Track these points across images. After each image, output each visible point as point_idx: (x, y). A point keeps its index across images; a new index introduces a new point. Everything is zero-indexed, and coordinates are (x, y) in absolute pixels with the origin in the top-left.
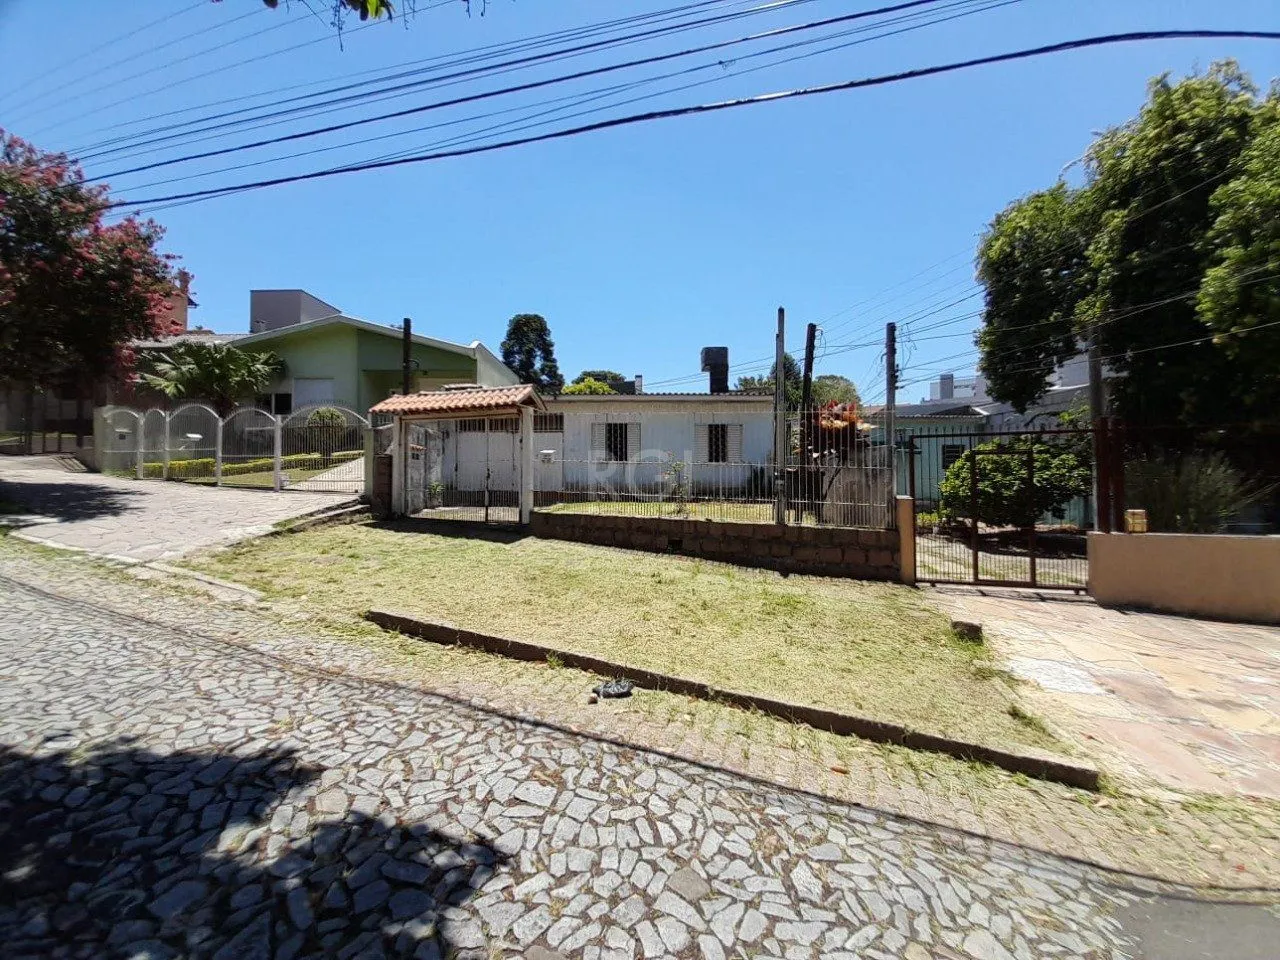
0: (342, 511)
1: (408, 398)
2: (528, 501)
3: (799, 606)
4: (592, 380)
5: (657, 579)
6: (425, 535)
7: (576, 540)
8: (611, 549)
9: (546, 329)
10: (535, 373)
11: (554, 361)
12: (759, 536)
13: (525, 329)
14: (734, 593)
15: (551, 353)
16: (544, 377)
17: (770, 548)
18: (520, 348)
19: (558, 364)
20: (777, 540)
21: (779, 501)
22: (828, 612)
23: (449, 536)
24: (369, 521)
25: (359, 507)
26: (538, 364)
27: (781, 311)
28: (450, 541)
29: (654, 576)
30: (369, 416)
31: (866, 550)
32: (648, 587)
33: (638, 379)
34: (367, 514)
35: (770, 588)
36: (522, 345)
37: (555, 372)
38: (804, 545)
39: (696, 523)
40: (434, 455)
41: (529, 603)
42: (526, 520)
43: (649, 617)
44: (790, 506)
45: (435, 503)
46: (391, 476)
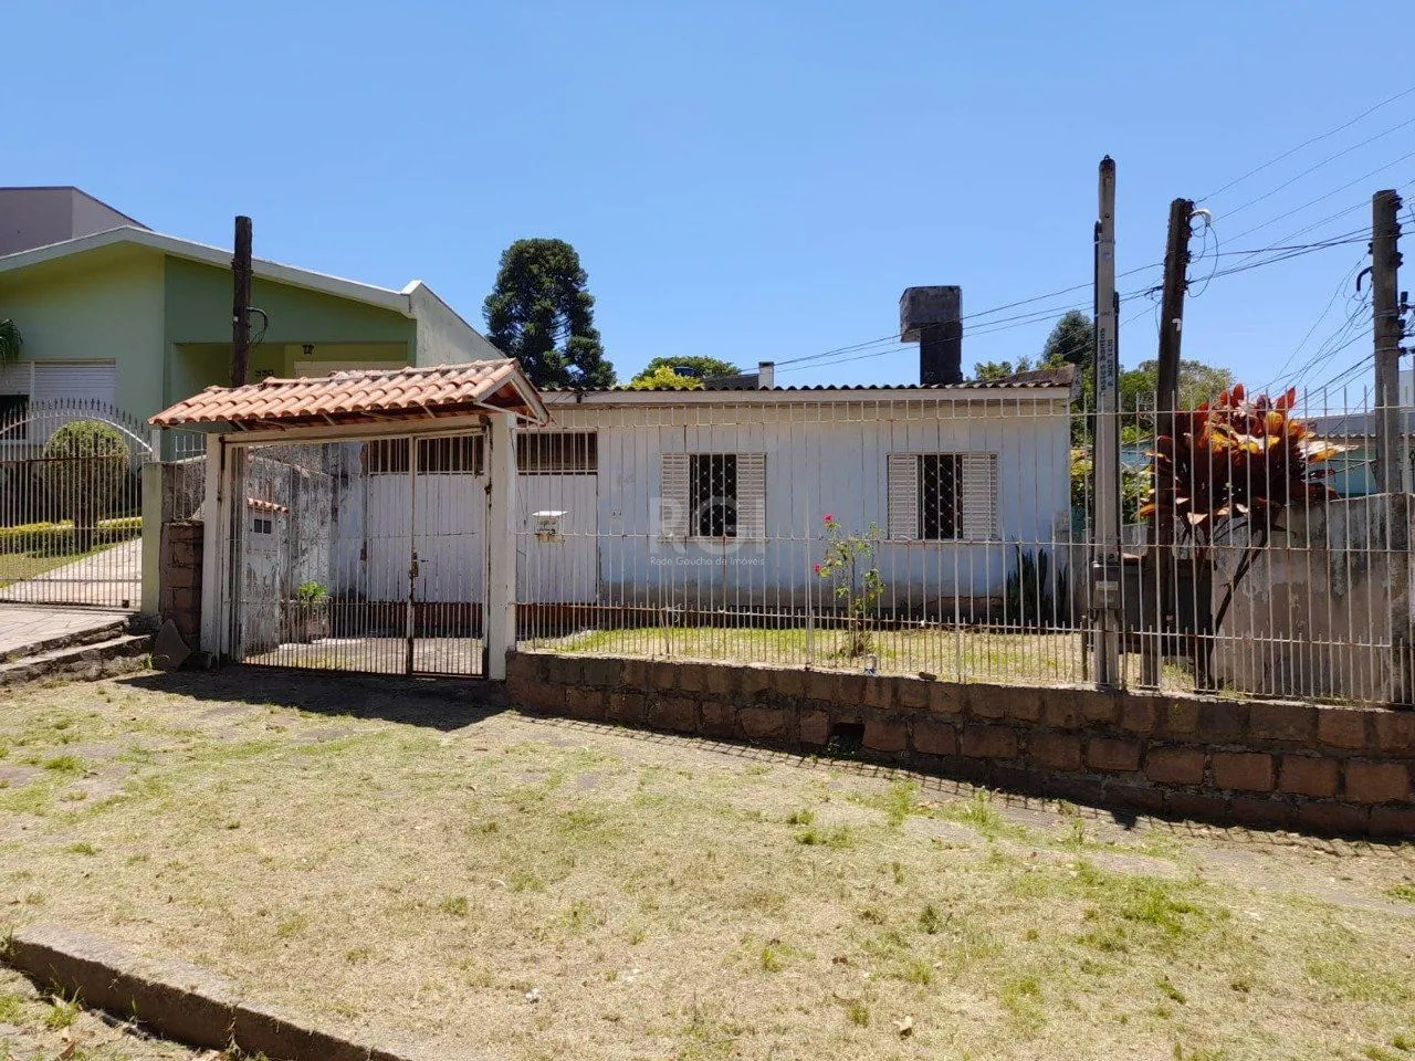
0: (80, 649)
1: (238, 394)
2: (502, 625)
3: (1188, 921)
4: (670, 372)
5: (801, 831)
6: (257, 709)
7: (613, 721)
8: (694, 743)
9: (577, 269)
10: (556, 359)
11: (593, 335)
12: (1055, 719)
13: (535, 268)
14: (1000, 875)
15: (587, 319)
16: (572, 369)
17: (1084, 750)
18: (525, 307)
19: (603, 342)
20: (1103, 729)
21: (1105, 632)
22: (1267, 942)
23: (311, 711)
24: (144, 674)
25: (126, 639)
26: (561, 342)
27: (1108, 166)
28: (317, 722)
29: (793, 821)
30: (157, 434)
31: (1340, 758)
32: (777, 852)
33: (766, 369)
34: (142, 657)
35: (1096, 859)
36: (528, 301)
37: (596, 357)
38: (1173, 744)
39: (896, 682)
40: (309, 525)
41: (456, 908)
42: (498, 671)
43: (778, 959)
44: (1132, 644)
45: (311, 628)
46: (199, 566)
